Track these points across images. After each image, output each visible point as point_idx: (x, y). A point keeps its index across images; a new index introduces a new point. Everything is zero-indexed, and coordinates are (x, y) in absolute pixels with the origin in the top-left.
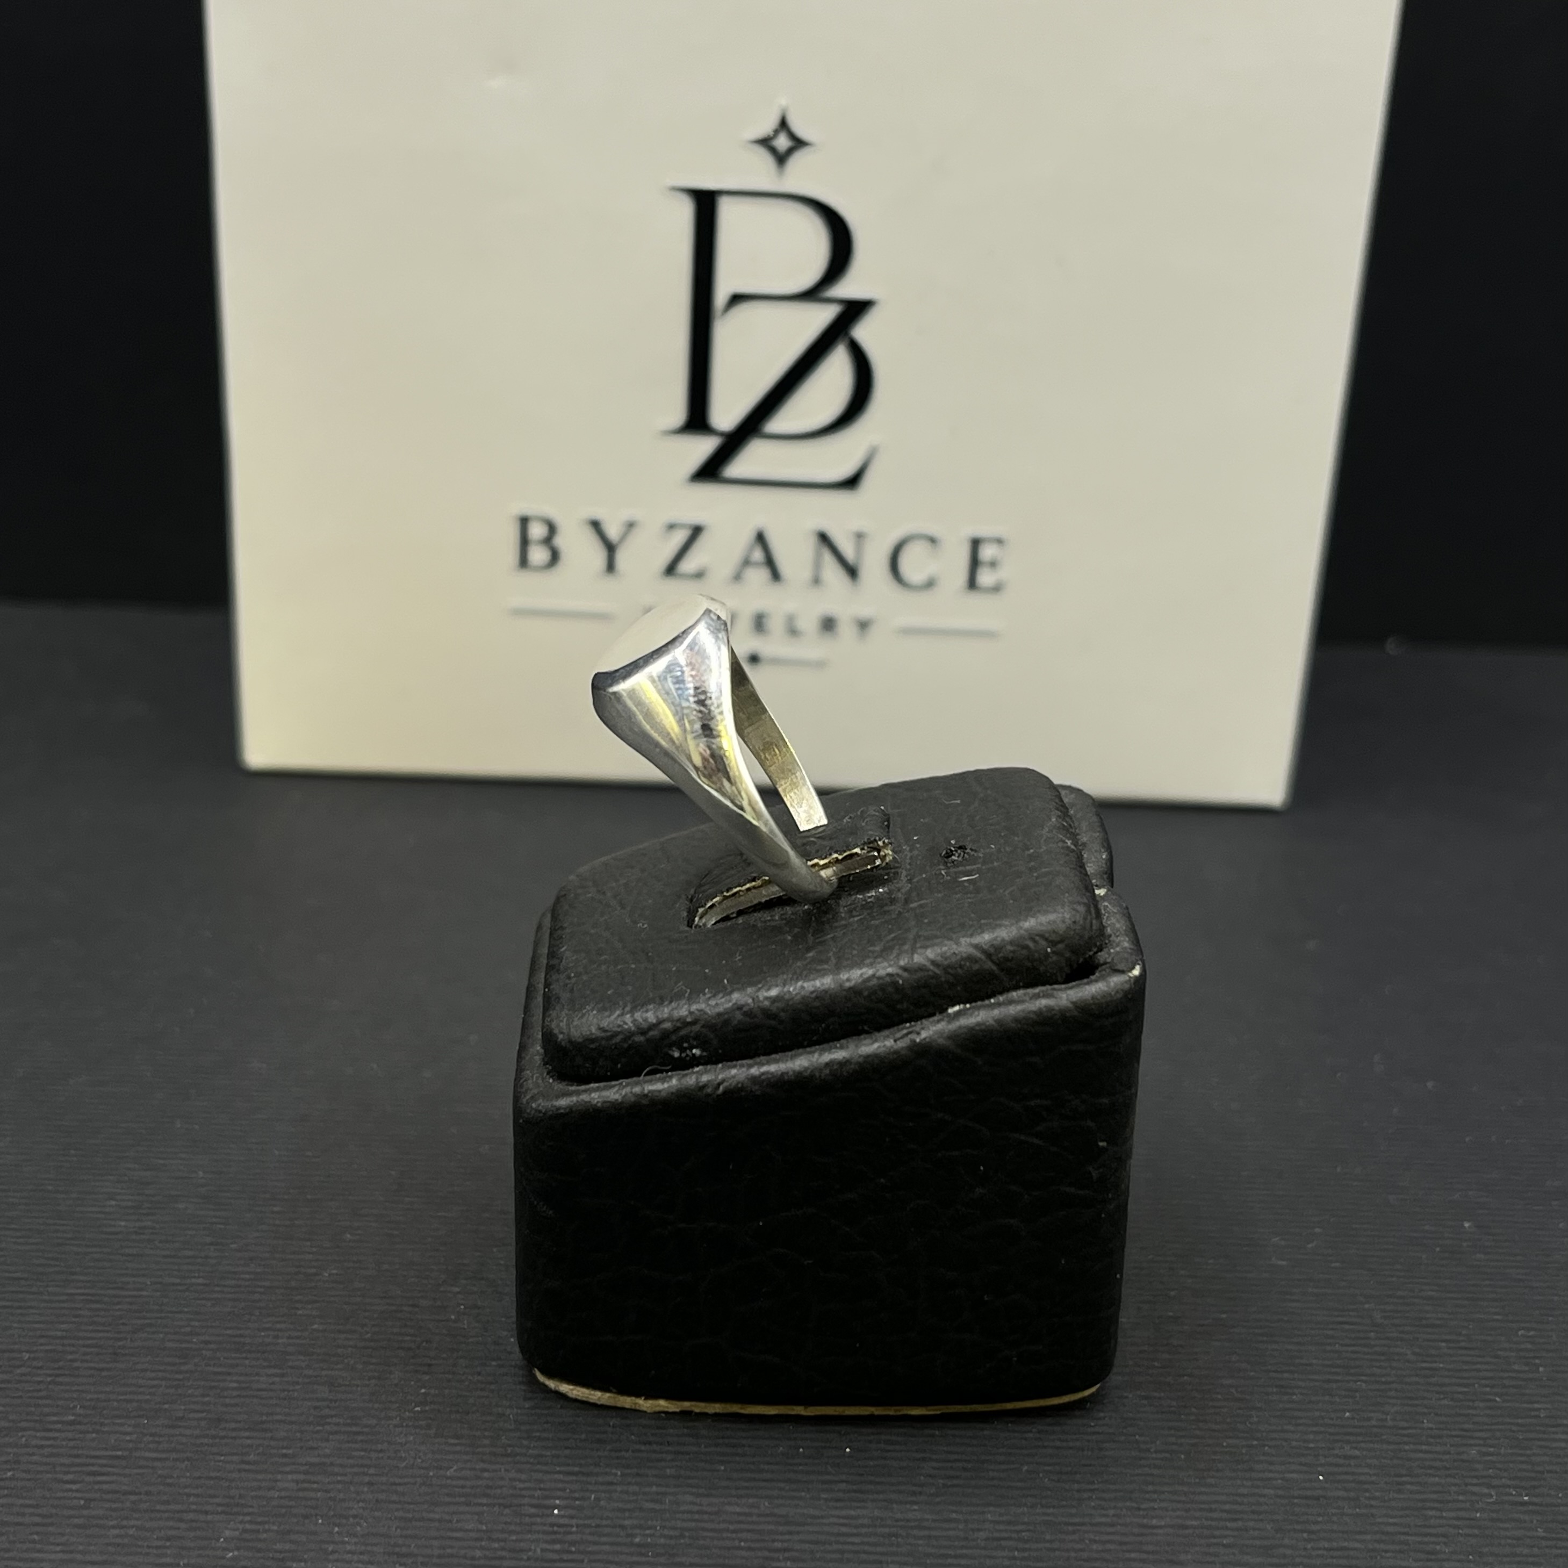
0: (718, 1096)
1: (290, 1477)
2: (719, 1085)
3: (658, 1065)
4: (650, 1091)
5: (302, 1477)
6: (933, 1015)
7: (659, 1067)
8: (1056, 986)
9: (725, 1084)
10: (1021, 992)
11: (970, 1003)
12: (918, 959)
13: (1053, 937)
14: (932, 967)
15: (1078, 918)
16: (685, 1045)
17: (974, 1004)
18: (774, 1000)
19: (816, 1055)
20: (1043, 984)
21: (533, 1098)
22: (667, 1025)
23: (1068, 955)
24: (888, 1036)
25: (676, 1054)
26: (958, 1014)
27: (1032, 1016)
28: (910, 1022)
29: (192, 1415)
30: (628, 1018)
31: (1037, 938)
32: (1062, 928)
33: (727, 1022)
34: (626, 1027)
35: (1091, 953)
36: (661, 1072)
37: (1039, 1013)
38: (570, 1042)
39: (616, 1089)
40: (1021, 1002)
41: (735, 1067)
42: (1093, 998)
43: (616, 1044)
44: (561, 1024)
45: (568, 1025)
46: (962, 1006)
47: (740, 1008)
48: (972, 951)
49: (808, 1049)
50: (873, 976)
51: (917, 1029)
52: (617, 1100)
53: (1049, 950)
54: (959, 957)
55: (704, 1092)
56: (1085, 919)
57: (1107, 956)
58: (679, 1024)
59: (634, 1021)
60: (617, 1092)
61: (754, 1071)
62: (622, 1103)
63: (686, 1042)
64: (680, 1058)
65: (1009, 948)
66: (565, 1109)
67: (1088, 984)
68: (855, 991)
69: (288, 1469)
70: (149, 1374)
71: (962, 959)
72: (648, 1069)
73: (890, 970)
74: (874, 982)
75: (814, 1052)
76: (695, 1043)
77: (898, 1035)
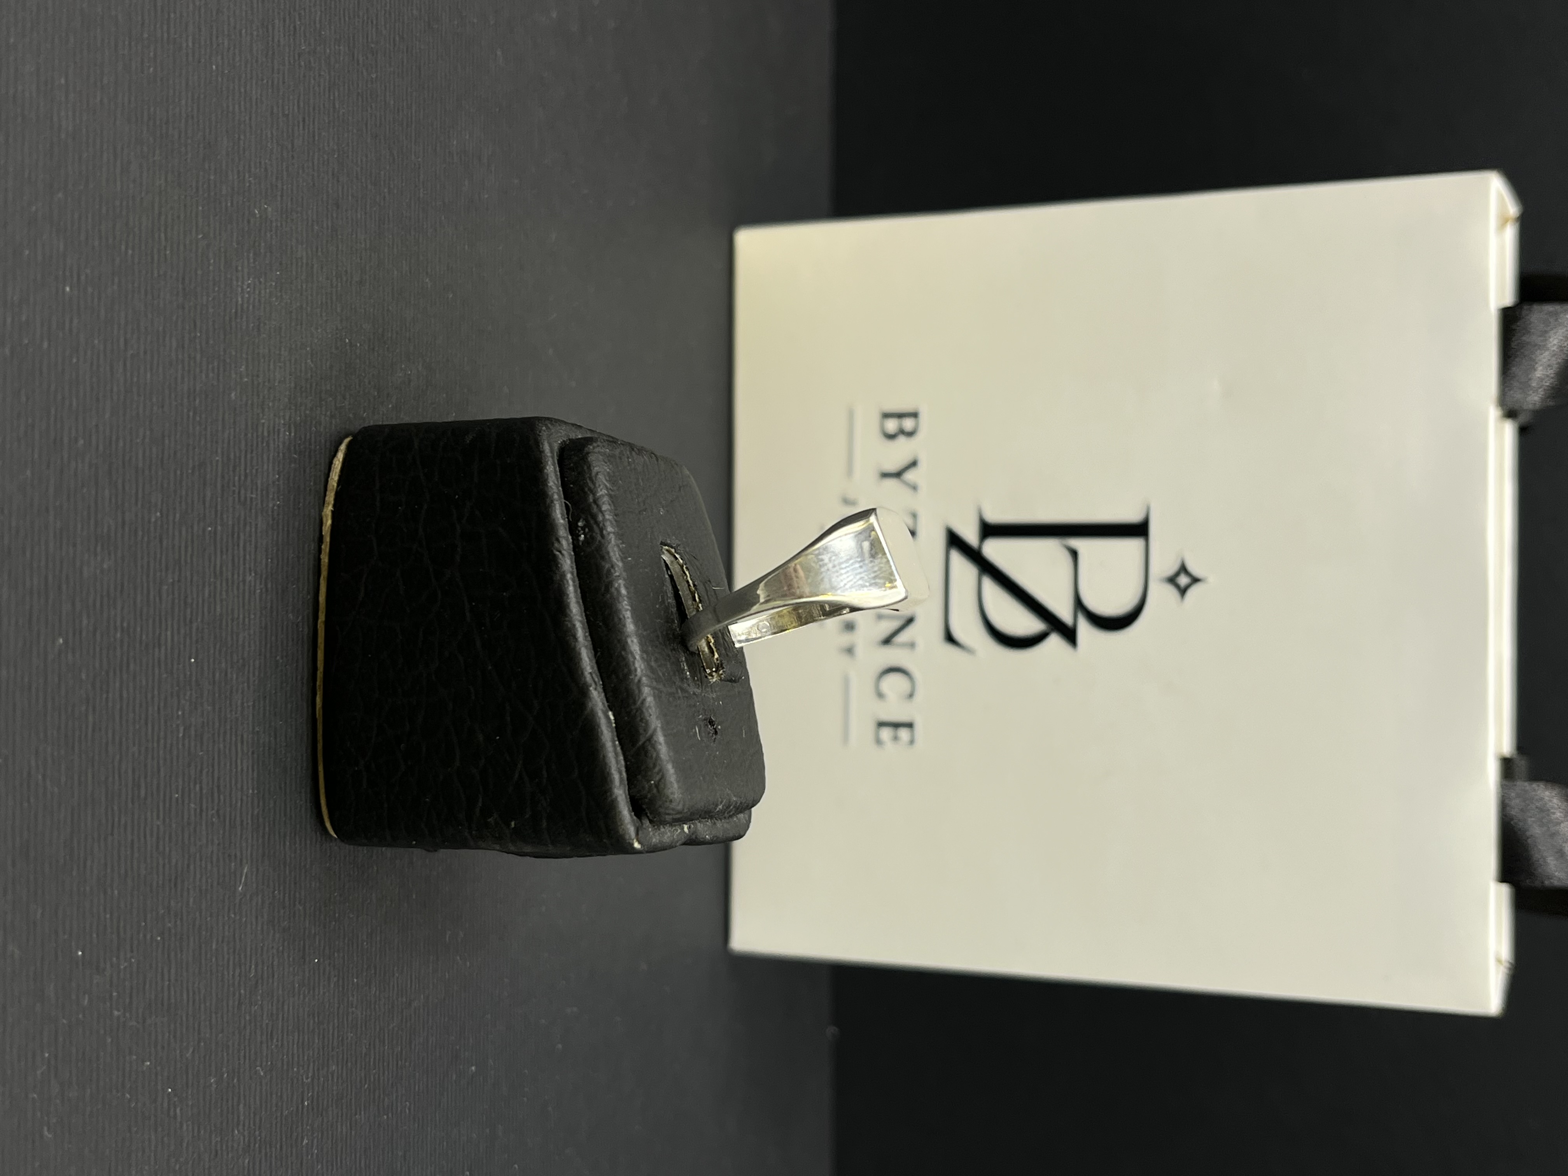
0: (552, 551)
2: (560, 552)
3: (572, 512)
4: (555, 505)
6: (608, 701)
7: (571, 513)
8: (627, 787)
9: (560, 556)
10: (623, 762)
11: (616, 727)
12: (646, 690)
13: (662, 786)
14: (642, 698)
15: (673, 805)
16: (587, 530)
17: (615, 730)
18: (618, 590)
19: (580, 618)
20: (628, 779)
21: (548, 428)
22: (600, 518)
23: (649, 796)
24: (593, 669)
25: (580, 524)
26: (608, 718)
27: (608, 770)
28: (603, 684)
30: (604, 491)
31: (661, 774)
32: (668, 792)
33: (603, 558)
34: (599, 490)
35: (649, 815)
36: (568, 514)
37: (609, 774)
38: (588, 453)
39: (556, 482)
40: (617, 762)
41: (572, 563)
42: (620, 812)
43: (587, 482)
44: (598, 449)
45: (599, 452)
46: (613, 721)
47: (612, 566)
48: (653, 727)
49: (584, 614)
50: (635, 658)
51: (598, 690)
52: (549, 482)
53: (652, 782)
54: (648, 718)
55: (555, 542)
56: (673, 809)
57: (647, 825)
58: (601, 525)
59: (603, 496)
60: (554, 482)
61: (569, 576)
62: (547, 486)
63: (589, 530)
64: (578, 526)
65: (654, 755)
66: (543, 448)
67: (629, 809)
68: (624, 646)
69: (310, 252)
71: (646, 722)
72: (570, 505)
73: (639, 670)
74: (631, 659)
75: (582, 618)
76: (588, 536)
77: (594, 675)
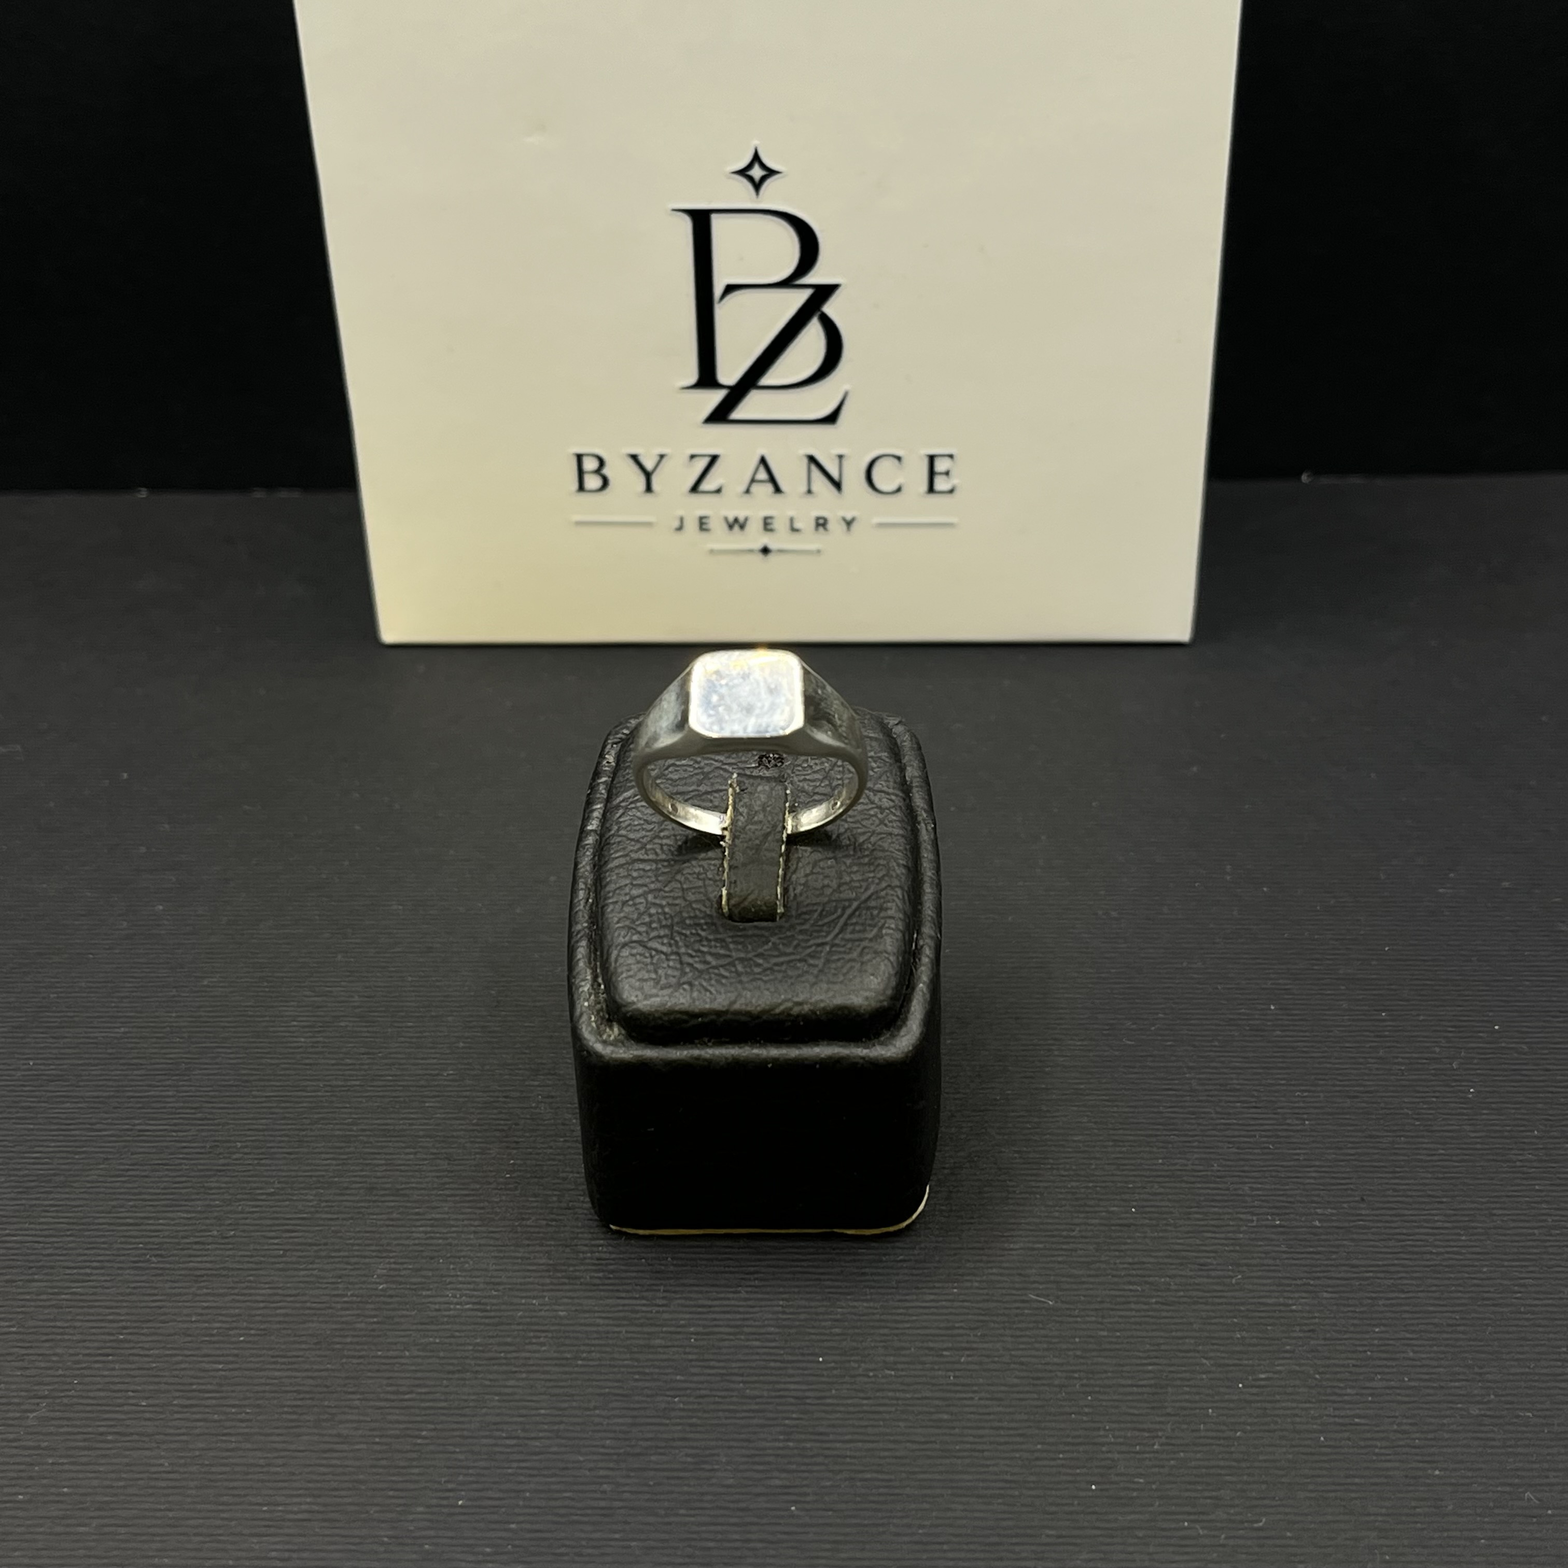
1: (421, 1229)
5: (429, 1229)
29: (354, 1186)
70: (323, 1156)
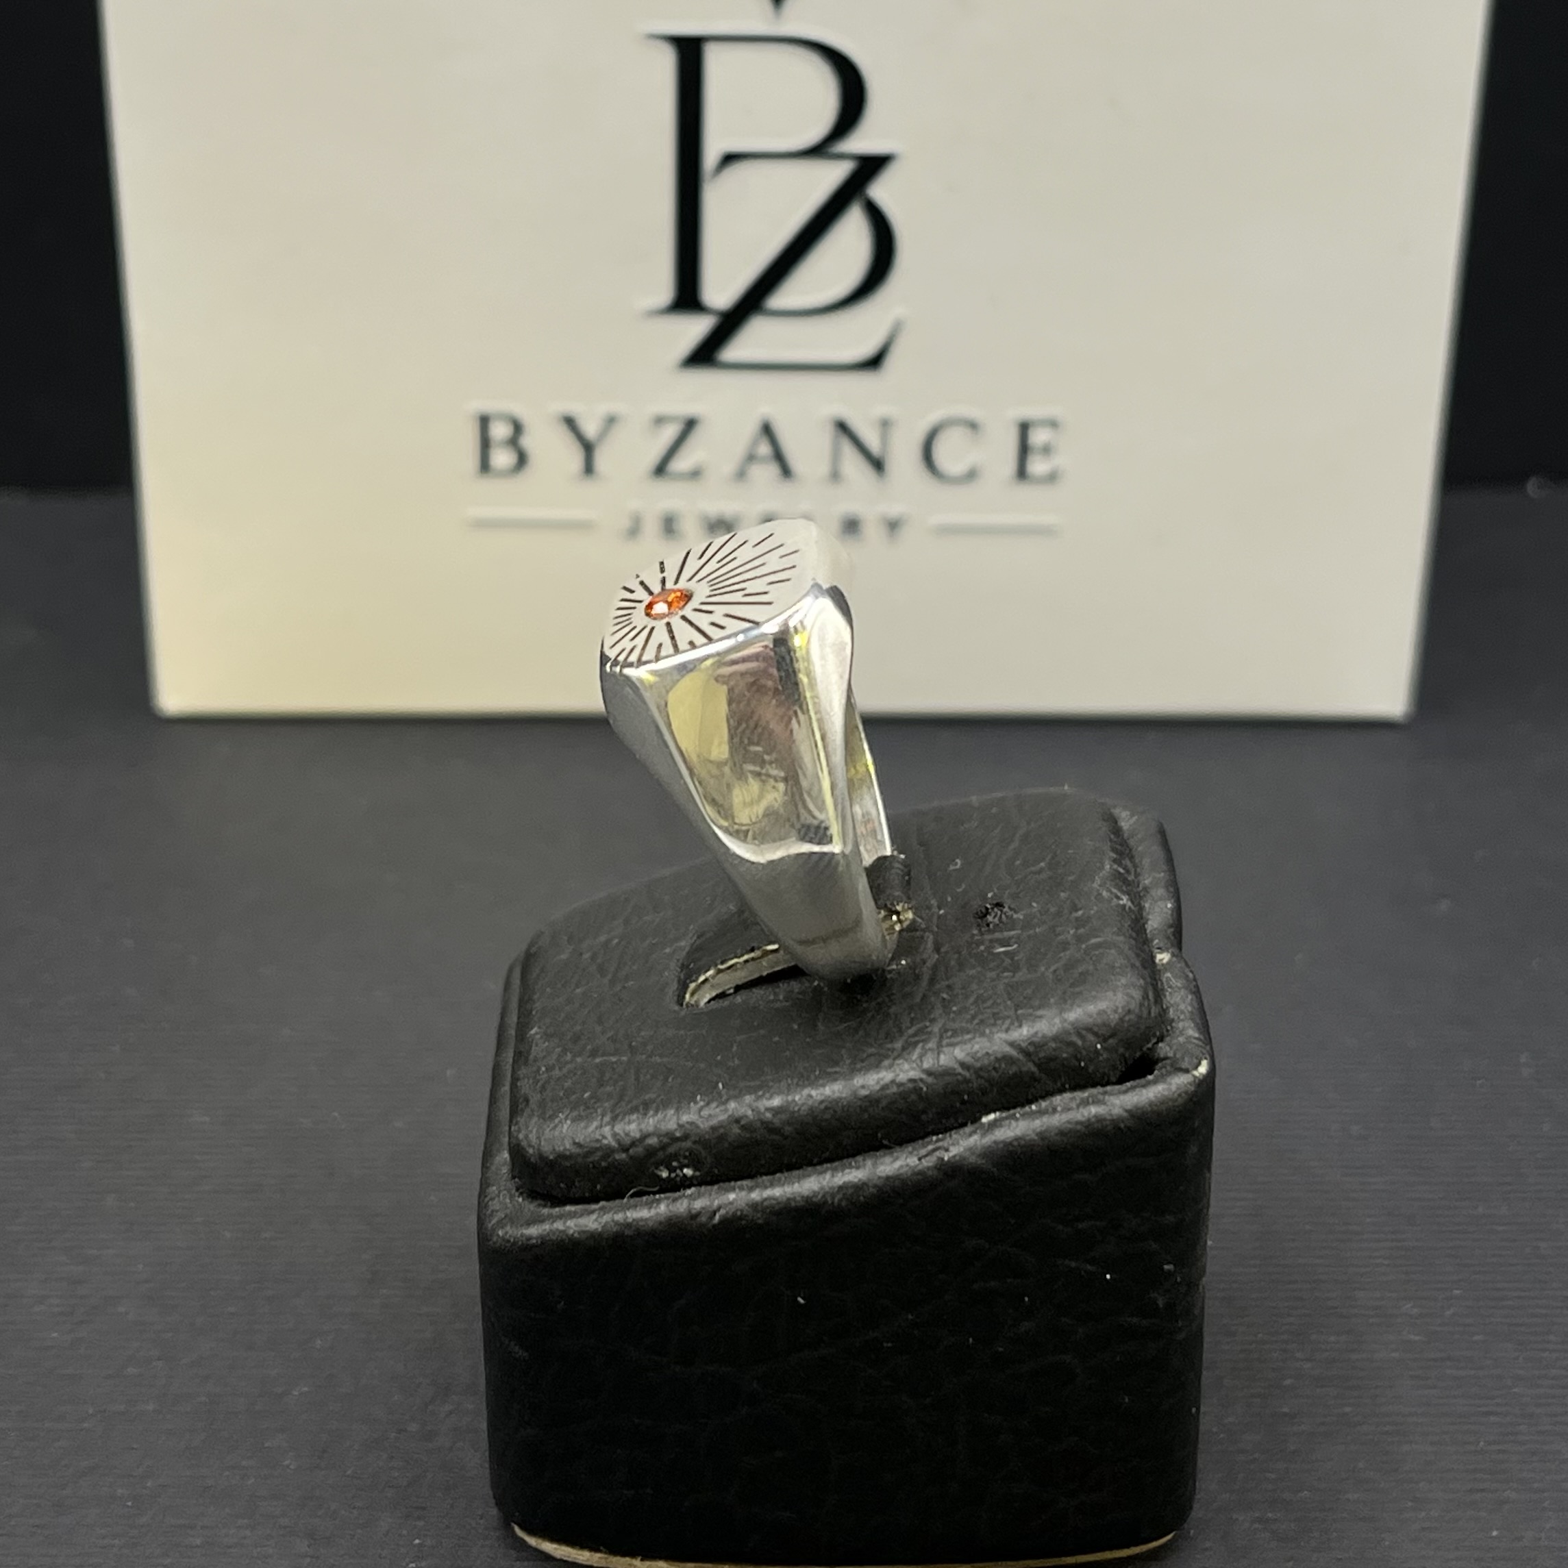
0: (714, 1226)
3: (644, 1186)
4: (634, 1218)
6: (964, 1125)
7: (645, 1189)
8: (1109, 1088)
9: (722, 1212)
10: (1067, 1096)
11: (1007, 1109)
12: (945, 1060)
13: (1103, 1031)
14: (960, 1070)
15: (1134, 1004)
16: (675, 1164)
17: (1009, 1112)
18: (777, 1111)
19: (828, 1176)
20: (1094, 1085)
21: (501, 1224)
22: (653, 1141)
23: (1121, 1050)
24: (911, 1153)
25: (665, 1174)
26: (994, 1125)
27: (1080, 1124)
28: (937, 1134)
30: (607, 1130)
31: (1084, 1032)
32: (1114, 1018)
33: (722, 1138)
34: (605, 1142)
35: (1150, 1045)
36: (648, 1193)
37: (1088, 1124)
38: (541, 1157)
39: (596, 1213)
40: (1067, 1109)
41: (733, 1189)
42: (1151, 1104)
43: (592, 1162)
44: (530, 1136)
45: (538, 1138)
46: (998, 1114)
47: (737, 1121)
48: (1008, 1050)
49: (818, 1168)
50: (893, 1082)
51: (944, 1144)
52: (596, 1229)
53: (1099, 1046)
54: (992, 1058)
55: (698, 1219)
56: (1141, 1005)
57: (1168, 1048)
58: (665, 1140)
59: (615, 1135)
60: (596, 1220)
61: (755, 1195)
62: (600, 1234)
63: (675, 1160)
64: (669, 1179)
65: (1052, 1045)
66: (537, 1238)
67: (1144, 1086)
68: (871, 1101)
71: (997, 1060)
72: (635, 1190)
73: (913, 1074)
74: (894, 1089)
75: (825, 1172)
76: (686, 1161)
77: (923, 1152)
